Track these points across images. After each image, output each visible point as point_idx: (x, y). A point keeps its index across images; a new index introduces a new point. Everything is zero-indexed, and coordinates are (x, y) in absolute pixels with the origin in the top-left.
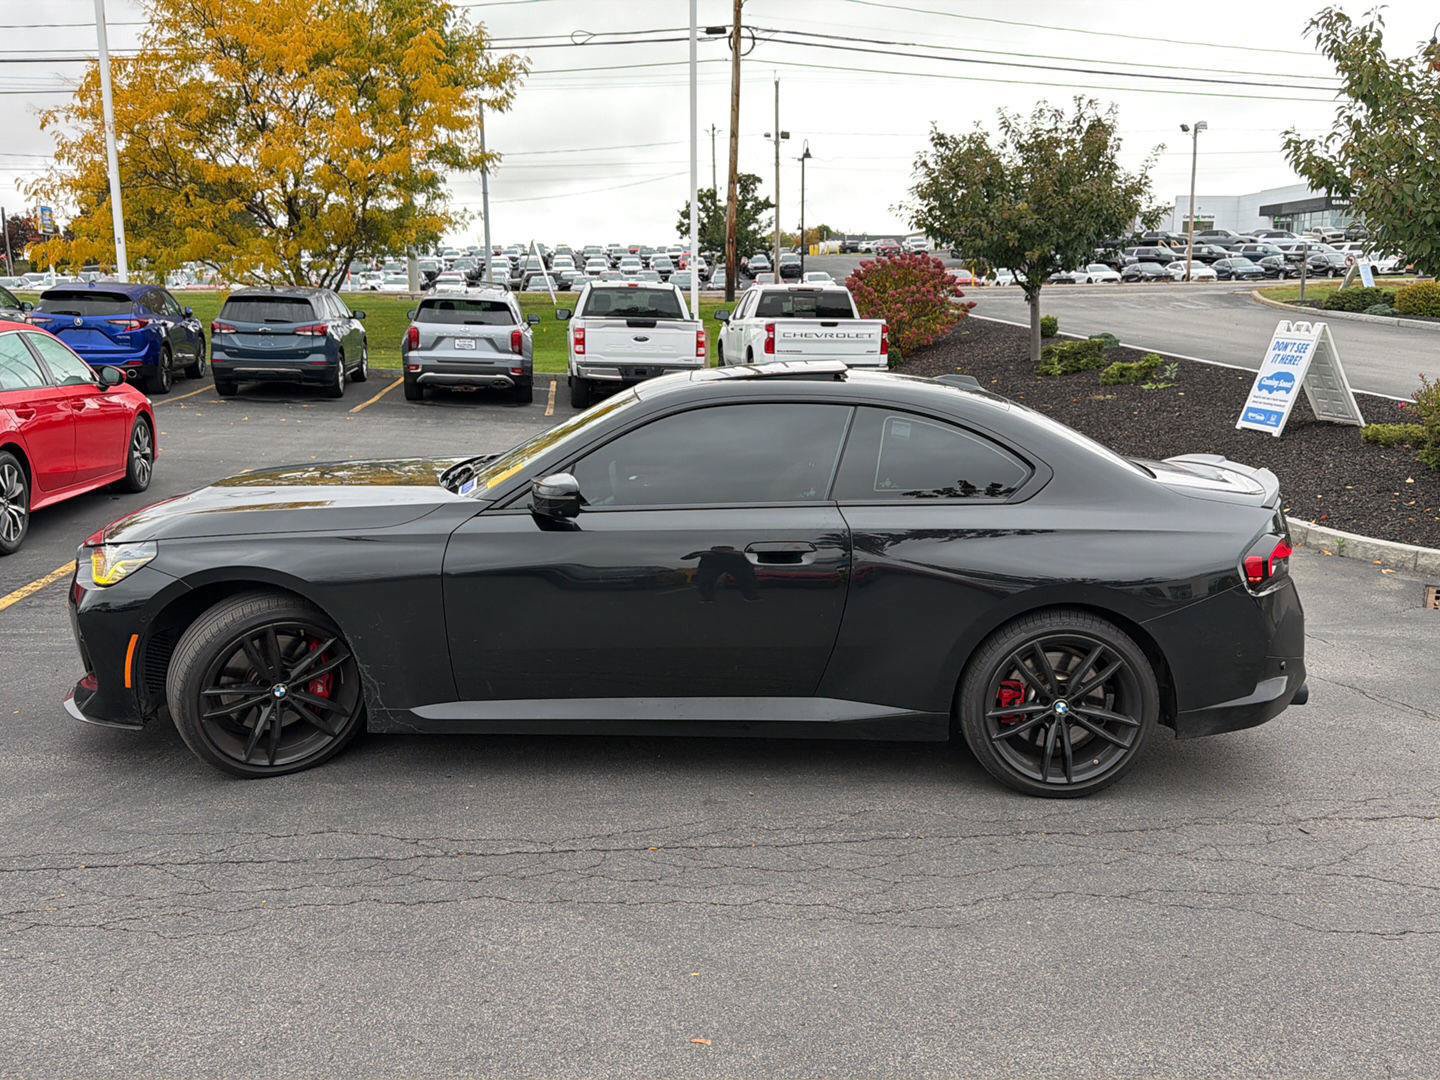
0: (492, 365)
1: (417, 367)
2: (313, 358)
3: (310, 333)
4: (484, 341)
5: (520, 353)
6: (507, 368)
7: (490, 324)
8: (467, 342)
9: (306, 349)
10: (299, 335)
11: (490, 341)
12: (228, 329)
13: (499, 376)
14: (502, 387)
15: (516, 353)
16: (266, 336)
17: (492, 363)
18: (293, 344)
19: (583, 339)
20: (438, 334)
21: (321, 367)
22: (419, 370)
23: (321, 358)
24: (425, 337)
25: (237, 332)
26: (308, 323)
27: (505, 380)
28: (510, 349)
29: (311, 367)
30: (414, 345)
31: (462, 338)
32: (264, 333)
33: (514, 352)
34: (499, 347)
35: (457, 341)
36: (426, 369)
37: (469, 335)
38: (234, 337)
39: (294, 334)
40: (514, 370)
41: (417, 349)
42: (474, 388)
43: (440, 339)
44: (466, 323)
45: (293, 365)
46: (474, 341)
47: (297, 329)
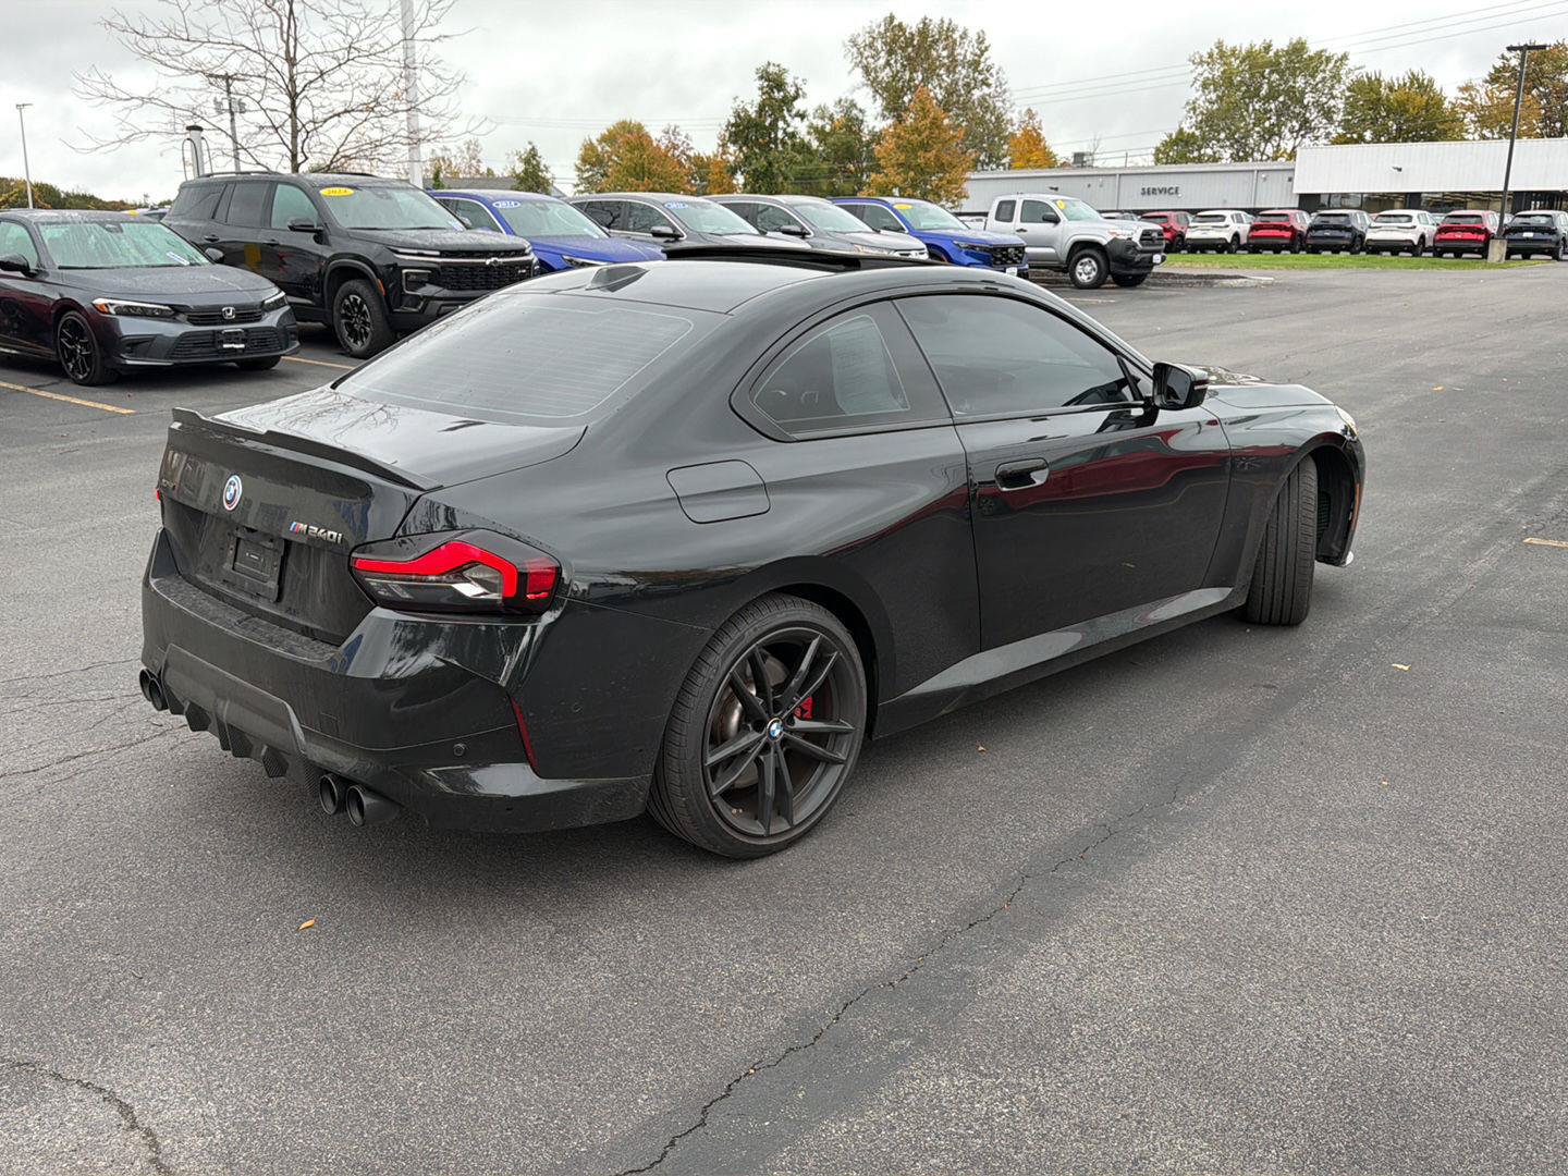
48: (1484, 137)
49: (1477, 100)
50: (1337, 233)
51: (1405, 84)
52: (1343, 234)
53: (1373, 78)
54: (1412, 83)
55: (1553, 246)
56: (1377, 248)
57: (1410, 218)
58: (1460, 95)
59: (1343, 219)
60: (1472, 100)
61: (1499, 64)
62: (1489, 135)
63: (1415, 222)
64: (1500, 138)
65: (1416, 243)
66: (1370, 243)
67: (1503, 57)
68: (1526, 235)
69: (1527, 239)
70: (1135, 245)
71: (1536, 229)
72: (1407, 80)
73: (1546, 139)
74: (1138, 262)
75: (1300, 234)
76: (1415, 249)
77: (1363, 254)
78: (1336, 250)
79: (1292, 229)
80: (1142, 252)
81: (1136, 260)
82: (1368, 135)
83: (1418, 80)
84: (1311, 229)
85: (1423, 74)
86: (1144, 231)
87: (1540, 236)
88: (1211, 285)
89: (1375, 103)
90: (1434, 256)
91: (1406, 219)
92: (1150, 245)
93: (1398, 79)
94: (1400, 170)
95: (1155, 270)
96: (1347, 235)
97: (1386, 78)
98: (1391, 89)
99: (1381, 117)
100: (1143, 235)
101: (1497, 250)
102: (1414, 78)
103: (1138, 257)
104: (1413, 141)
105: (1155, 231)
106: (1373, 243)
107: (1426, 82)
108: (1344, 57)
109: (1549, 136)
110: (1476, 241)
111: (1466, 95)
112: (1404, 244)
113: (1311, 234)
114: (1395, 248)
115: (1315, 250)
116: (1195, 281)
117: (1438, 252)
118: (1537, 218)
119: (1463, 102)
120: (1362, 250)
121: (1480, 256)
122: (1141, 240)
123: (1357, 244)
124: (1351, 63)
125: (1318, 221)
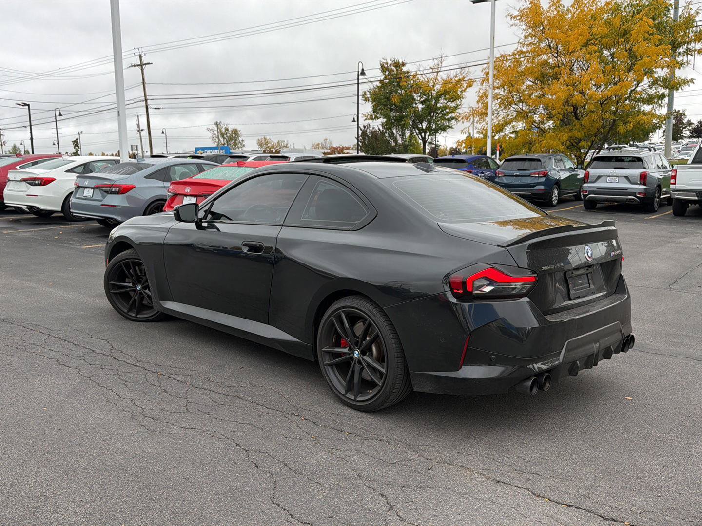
0: (626, 191)
1: (586, 192)
2: (537, 187)
3: (537, 176)
4: (623, 178)
5: (645, 184)
6: (636, 193)
7: (629, 169)
8: (614, 178)
9: (534, 183)
10: (532, 176)
11: (627, 178)
12: (502, 174)
13: (629, 197)
14: (631, 203)
15: (642, 184)
16: (518, 178)
17: (627, 190)
18: (528, 181)
19: (675, 176)
20: (598, 175)
21: (541, 192)
22: (587, 193)
23: (542, 187)
24: (592, 176)
25: (505, 176)
26: (536, 171)
27: (633, 199)
28: (639, 182)
29: (536, 192)
30: (586, 180)
31: (611, 176)
32: (516, 176)
33: (641, 184)
34: (631, 181)
35: (608, 178)
36: (591, 193)
37: (615, 175)
38: (504, 178)
39: (530, 176)
40: (639, 194)
41: (587, 182)
42: (616, 203)
43: (599, 177)
44: (615, 168)
45: (528, 191)
46: (618, 178)
47: (531, 174)
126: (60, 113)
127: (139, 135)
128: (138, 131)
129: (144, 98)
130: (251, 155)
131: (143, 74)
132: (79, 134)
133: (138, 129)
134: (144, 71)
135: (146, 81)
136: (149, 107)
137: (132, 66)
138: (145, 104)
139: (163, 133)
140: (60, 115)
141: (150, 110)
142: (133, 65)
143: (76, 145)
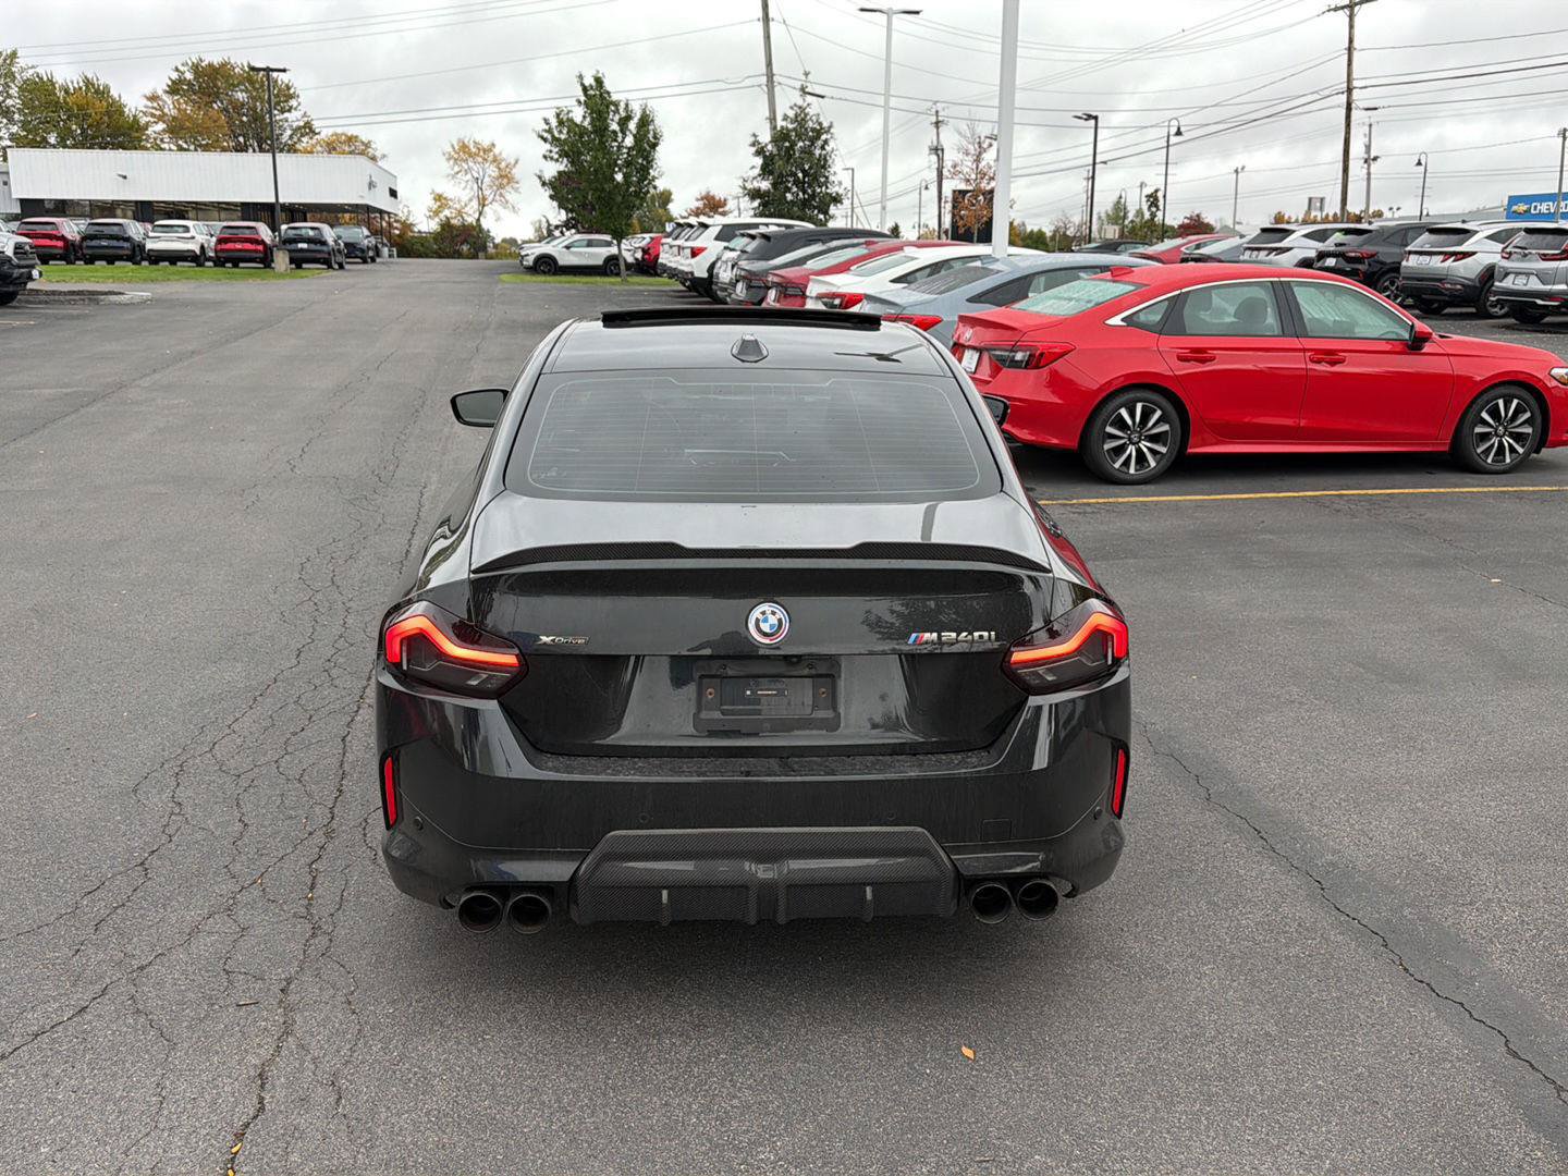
48: (181, 149)
49: (166, 110)
50: (114, 243)
51: (80, 88)
52: (121, 244)
53: (45, 79)
54: (87, 87)
55: (326, 256)
56: (157, 258)
57: (187, 229)
58: (149, 104)
59: (116, 228)
60: (162, 111)
61: (175, 76)
62: (185, 146)
63: (192, 233)
64: (196, 150)
65: (198, 253)
66: (151, 253)
67: (177, 70)
68: (301, 245)
69: (302, 250)
70: (9, 260)
71: (309, 240)
72: (81, 84)
73: (234, 154)
74: (16, 279)
75: (73, 244)
76: (197, 259)
77: (145, 263)
78: (111, 260)
79: (63, 238)
80: (19, 267)
81: (15, 275)
82: (52, 140)
83: (93, 85)
84: (84, 239)
85: (98, 80)
86: (16, 244)
87: (313, 247)
88: (97, 302)
89: (56, 106)
90: (215, 265)
91: (181, 229)
92: (25, 259)
93: (72, 83)
94: (125, 177)
95: (30, 285)
96: (126, 245)
97: (59, 79)
98: (67, 92)
99: (62, 120)
100: (16, 248)
101: (281, 260)
102: (88, 82)
103: (16, 272)
104: (101, 148)
105: (26, 243)
106: (155, 254)
107: (101, 88)
108: (14, 55)
109: (237, 151)
110: (256, 251)
111: (155, 105)
112: (186, 254)
113: (85, 244)
114: (174, 258)
115: (90, 260)
116: (77, 297)
117: (219, 262)
118: (303, 231)
119: (154, 111)
120: (143, 259)
121: (262, 266)
122: (15, 253)
123: (137, 254)
124: (21, 62)
125: (93, 230)
126: (1179, 129)
127: (1365, 171)
128: (1366, 161)
129: (1345, 85)
130: (1483, 227)
131: (1351, 27)
132: (1236, 171)
133: (1366, 156)
134: (1356, 19)
135: (1356, 44)
136: (1353, 105)
137: (1329, 11)
138: (1345, 100)
139: (1419, 164)
140: (1179, 133)
141: (1354, 113)
142: (1333, 7)
143: (1152, 203)
